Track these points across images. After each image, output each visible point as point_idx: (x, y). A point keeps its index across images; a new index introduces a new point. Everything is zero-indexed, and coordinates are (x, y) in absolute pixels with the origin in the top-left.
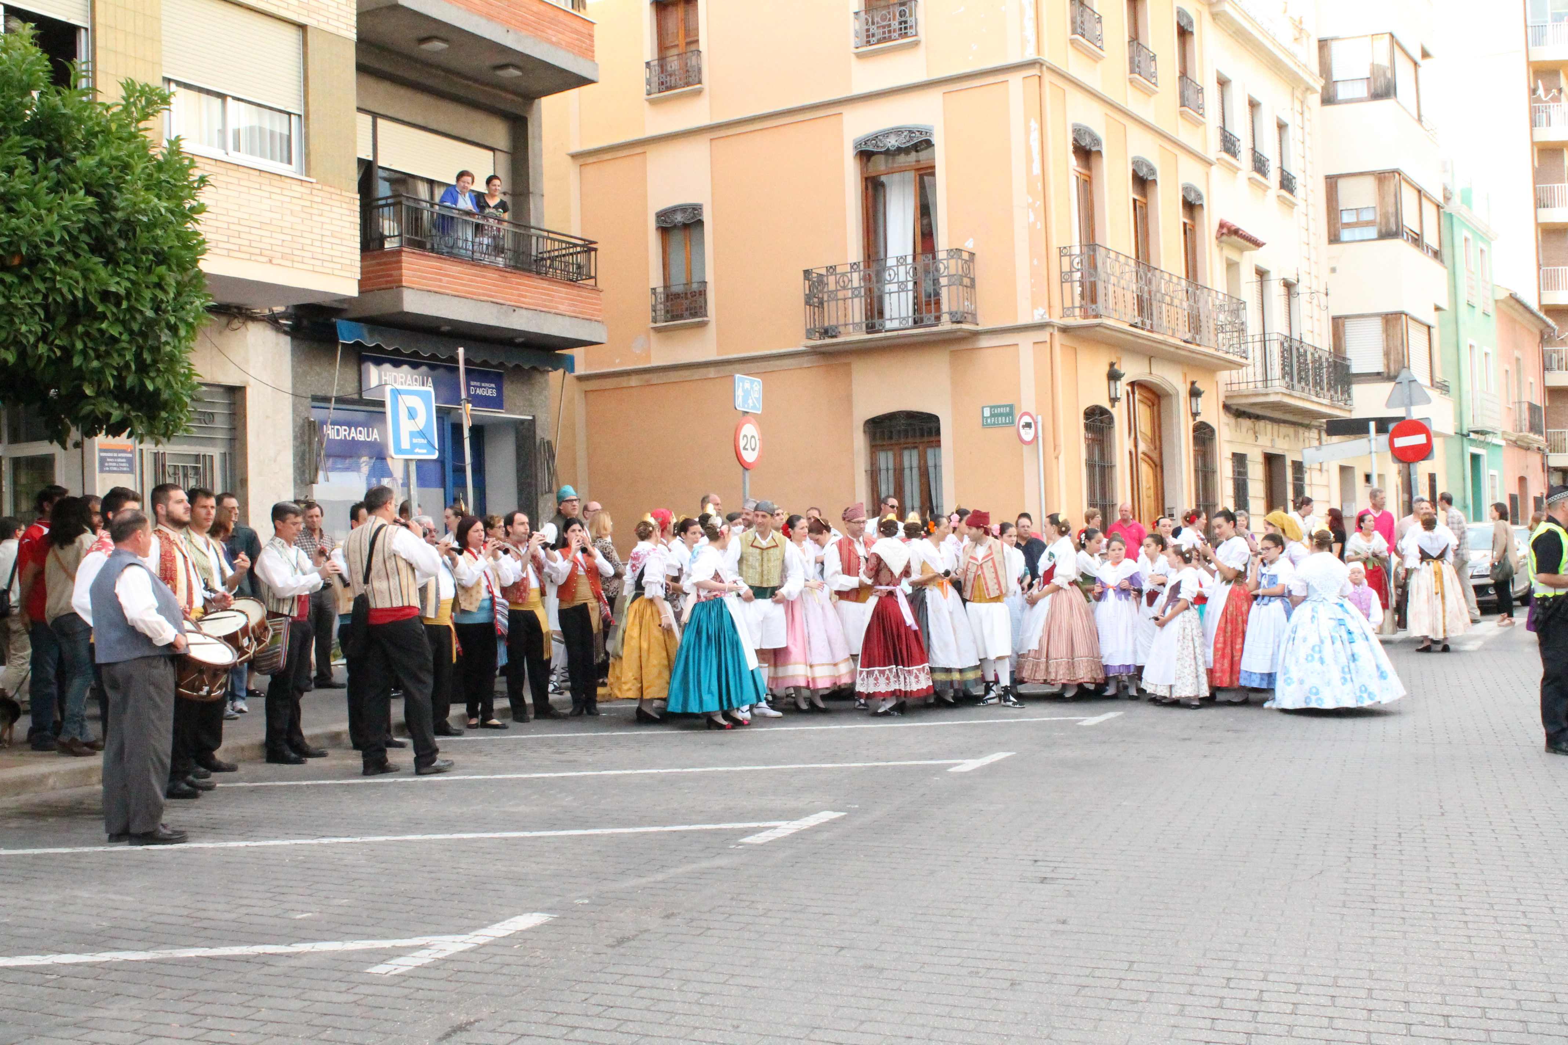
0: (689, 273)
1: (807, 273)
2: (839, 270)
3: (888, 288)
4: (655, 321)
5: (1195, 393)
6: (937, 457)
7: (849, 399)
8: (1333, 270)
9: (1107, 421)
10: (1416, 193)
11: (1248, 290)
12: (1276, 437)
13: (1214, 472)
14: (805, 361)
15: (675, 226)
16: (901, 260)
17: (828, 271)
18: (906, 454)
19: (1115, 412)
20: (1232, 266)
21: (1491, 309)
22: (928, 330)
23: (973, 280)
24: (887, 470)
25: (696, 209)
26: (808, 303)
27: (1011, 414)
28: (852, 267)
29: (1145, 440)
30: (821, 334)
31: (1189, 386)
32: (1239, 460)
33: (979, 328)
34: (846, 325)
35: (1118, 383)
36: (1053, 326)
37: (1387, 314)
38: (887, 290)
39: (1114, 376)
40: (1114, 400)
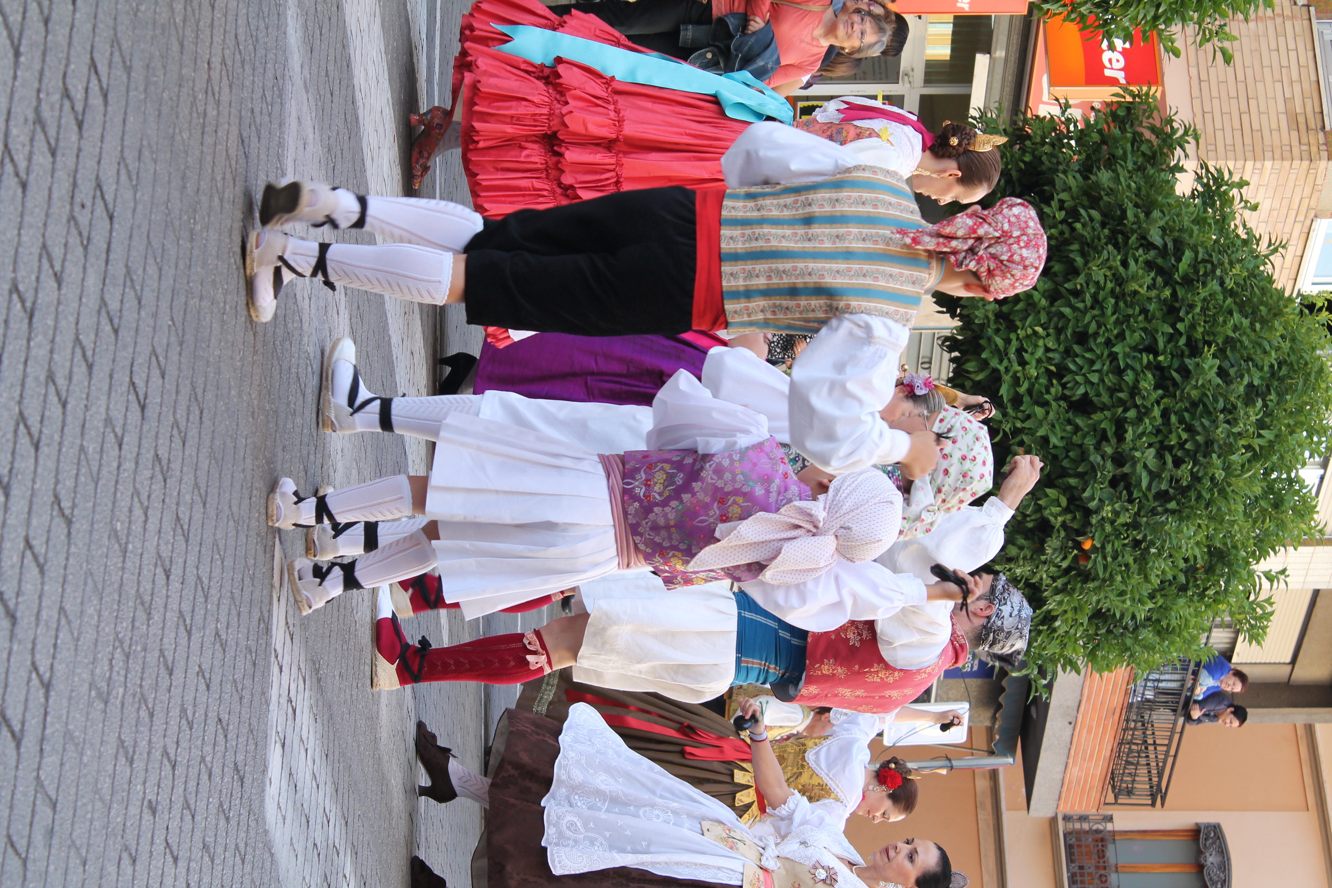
4: (1067, 818)
15: (1199, 853)
25: (1224, 885)
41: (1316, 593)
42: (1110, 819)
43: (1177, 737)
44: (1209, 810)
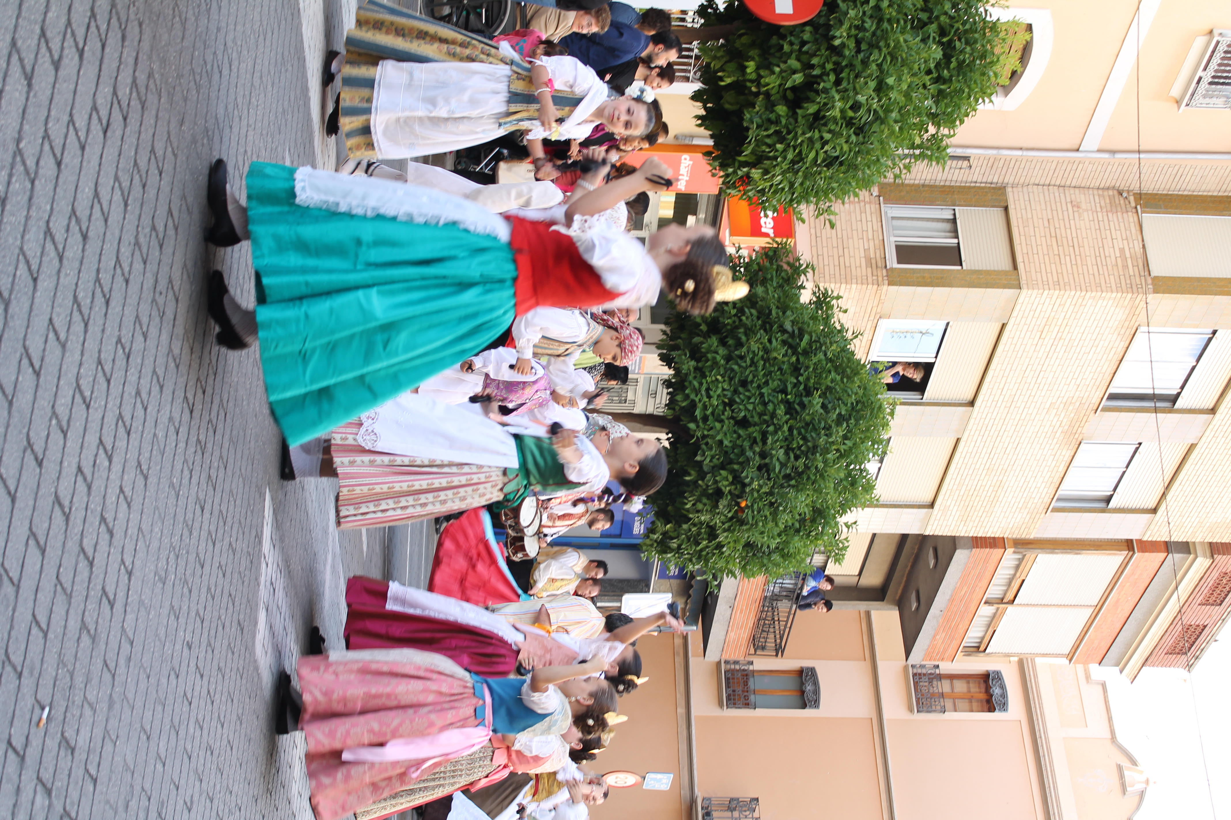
0: (764, 692)
1: (757, 800)
4: (726, 662)
14: (686, 792)
15: (802, 684)
25: (816, 703)
26: (732, 800)
30: (707, 808)
41: (874, 535)
42: (752, 663)
43: (791, 617)
44: (809, 659)
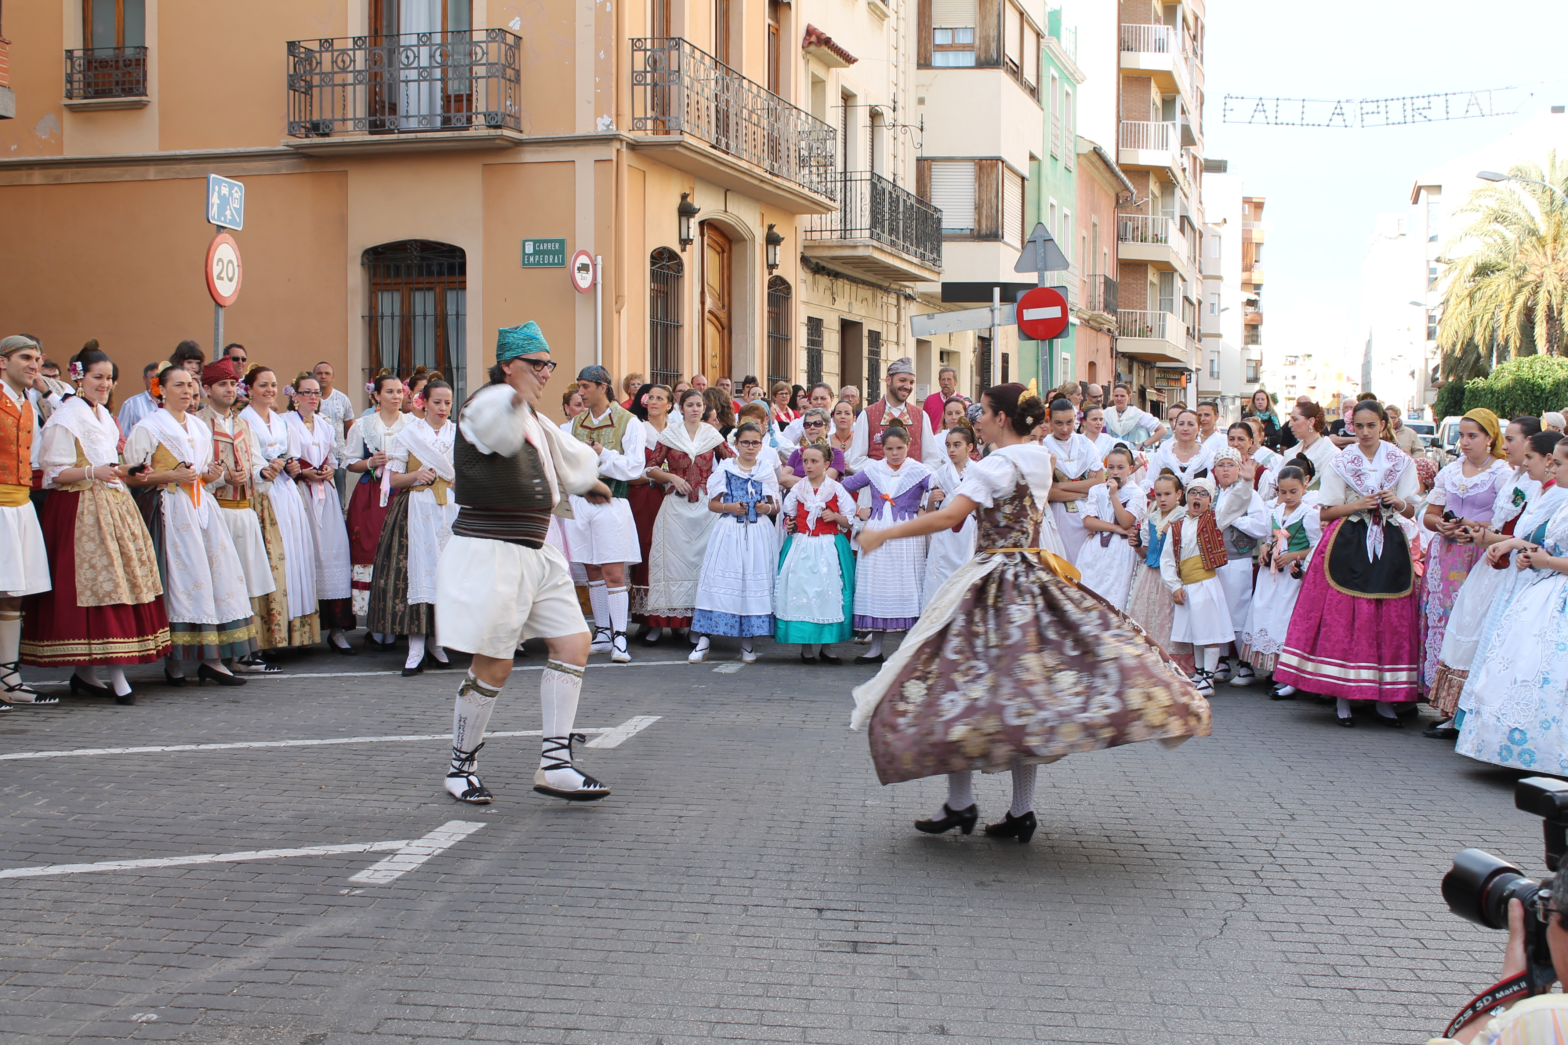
0: (121, 33)
1: (292, 46)
2: (337, 45)
3: (403, 74)
4: (70, 95)
5: (773, 240)
6: (460, 305)
7: (343, 222)
8: (921, 101)
9: (675, 268)
10: (1018, 15)
11: (833, 117)
12: (853, 300)
13: (787, 340)
14: (284, 165)
16: (425, 38)
17: (321, 45)
18: (418, 296)
19: (684, 256)
20: (817, 83)
21: (1072, 165)
22: (456, 134)
23: (518, 73)
24: (393, 317)
26: (292, 87)
27: (561, 251)
28: (355, 43)
29: (711, 294)
30: (308, 129)
31: (766, 230)
32: (815, 325)
33: (523, 136)
34: (344, 120)
35: (692, 220)
36: (621, 141)
37: (981, 159)
38: (402, 78)
39: (686, 211)
40: (685, 242)
42: (70, 52)
